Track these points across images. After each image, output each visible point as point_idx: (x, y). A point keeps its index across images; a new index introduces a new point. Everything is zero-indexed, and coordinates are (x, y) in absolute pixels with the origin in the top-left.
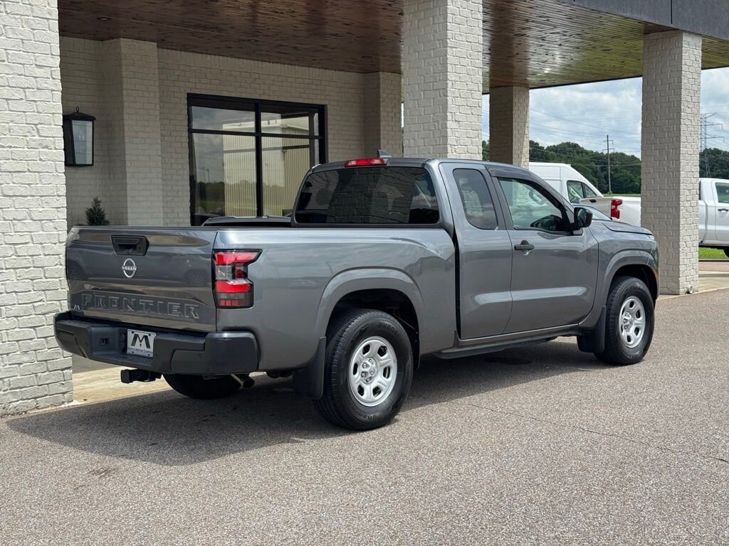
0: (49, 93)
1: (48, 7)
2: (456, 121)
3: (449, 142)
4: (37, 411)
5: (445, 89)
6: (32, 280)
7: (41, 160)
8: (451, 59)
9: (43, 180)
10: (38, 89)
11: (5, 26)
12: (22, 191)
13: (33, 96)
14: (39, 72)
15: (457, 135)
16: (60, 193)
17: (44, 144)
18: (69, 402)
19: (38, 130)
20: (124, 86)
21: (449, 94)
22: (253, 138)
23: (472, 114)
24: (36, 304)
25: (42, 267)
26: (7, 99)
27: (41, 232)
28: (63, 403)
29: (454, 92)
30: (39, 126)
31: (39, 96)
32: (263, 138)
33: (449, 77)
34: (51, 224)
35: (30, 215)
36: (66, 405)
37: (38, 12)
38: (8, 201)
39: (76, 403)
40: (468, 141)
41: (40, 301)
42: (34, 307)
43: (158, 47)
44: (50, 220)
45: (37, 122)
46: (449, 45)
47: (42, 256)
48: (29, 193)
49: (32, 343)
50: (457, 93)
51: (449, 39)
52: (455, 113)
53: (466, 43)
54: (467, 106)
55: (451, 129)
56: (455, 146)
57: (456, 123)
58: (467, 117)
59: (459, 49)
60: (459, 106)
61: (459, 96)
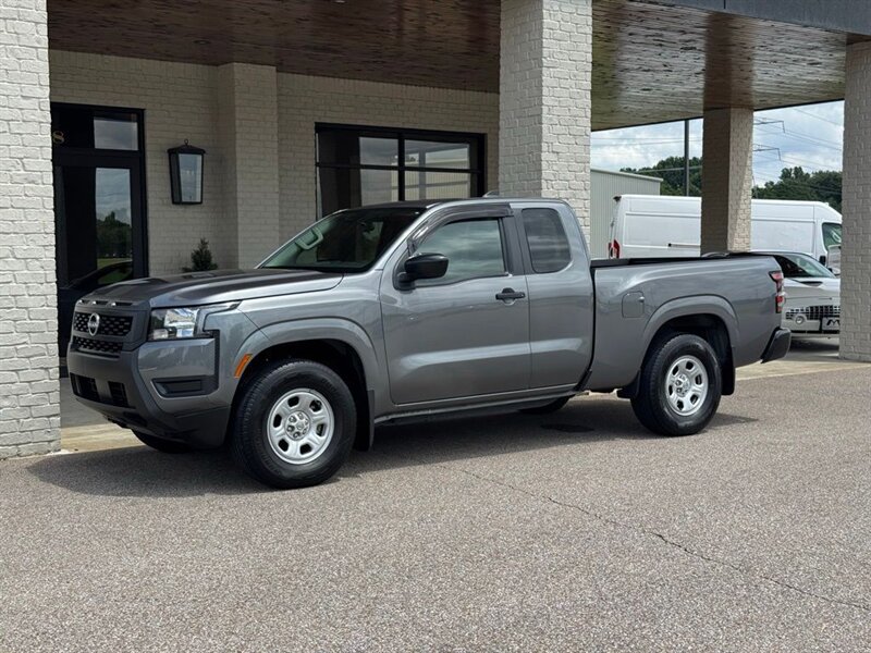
0: (36, 125)
2: (553, 152)
3: (544, 176)
4: (18, 458)
5: (540, 115)
6: (15, 321)
7: (26, 195)
8: (546, 80)
9: (28, 217)
10: (24, 121)
12: (4, 228)
13: (18, 129)
14: (25, 103)
15: (555, 168)
16: (48, 231)
17: (30, 179)
18: (56, 451)
19: (23, 164)
20: (237, 115)
21: (544, 121)
22: (395, 174)
23: (576, 144)
24: (19, 347)
25: (26, 308)
27: (25, 272)
28: (49, 452)
29: (551, 119)
30: (25, 160)
31: (25, 128)
32: (406, 172)
33: (544, 102)
34: (37, 263)
35: (13, 253)
36: (52, 454)
37: (24, 40)
39: (64, 452)
40: (570, 176)
41: (24, 343)
42: (17, 350)
43: (277, 71)
44: (37, 259)
45: (22, 156)
46: (545, 65)
47: (27, 297)
48: (12, 230)
49: (13, 387)
50: (555, 120)
51: (545, 58)
52: (552, 143)
53: (569, 61)
54: (570, 135)
55: (547, 161)
56: (551, 181)
57: (554, 155)
58: (569, 148)
59: (559, 69)
60: (558, 135)
61: (558, 123)
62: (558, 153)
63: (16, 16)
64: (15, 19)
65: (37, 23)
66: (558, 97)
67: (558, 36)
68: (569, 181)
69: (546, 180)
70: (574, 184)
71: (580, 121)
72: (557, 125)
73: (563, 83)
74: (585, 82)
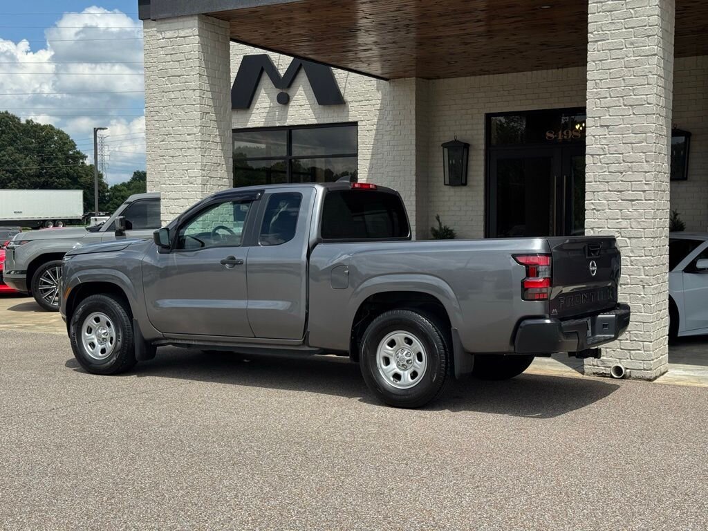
2: (601, 126)
11: (172, 113)
12: (179, 210)
13: (185, 153)
17: (191, 182)
21: (589, 96)
23: (634, 114)
26: (173, 157)
37: (189, 102)
46: (590, 40)
50: (604, 93)
51: (592, 33)
52: (600, 117)
53: (624, 30)
54: (625, 105)
55: (594, 136)
56: (599, 155)
57: (602, 129)
58: (623, 119)
59: (610, 41)
60: (608, 107)
61: (608, 96)
62: (608, 126)
63: (185, 88)
64: (184, 90)
65: (194, 90)
66: (609, 69)
67: (608, 8)
68: (622, 154)
69: (592, 155)
70: (630, 156)
71: (640, 90)
72: (606, 98)
73: (615, 54)
74: (647, 48)
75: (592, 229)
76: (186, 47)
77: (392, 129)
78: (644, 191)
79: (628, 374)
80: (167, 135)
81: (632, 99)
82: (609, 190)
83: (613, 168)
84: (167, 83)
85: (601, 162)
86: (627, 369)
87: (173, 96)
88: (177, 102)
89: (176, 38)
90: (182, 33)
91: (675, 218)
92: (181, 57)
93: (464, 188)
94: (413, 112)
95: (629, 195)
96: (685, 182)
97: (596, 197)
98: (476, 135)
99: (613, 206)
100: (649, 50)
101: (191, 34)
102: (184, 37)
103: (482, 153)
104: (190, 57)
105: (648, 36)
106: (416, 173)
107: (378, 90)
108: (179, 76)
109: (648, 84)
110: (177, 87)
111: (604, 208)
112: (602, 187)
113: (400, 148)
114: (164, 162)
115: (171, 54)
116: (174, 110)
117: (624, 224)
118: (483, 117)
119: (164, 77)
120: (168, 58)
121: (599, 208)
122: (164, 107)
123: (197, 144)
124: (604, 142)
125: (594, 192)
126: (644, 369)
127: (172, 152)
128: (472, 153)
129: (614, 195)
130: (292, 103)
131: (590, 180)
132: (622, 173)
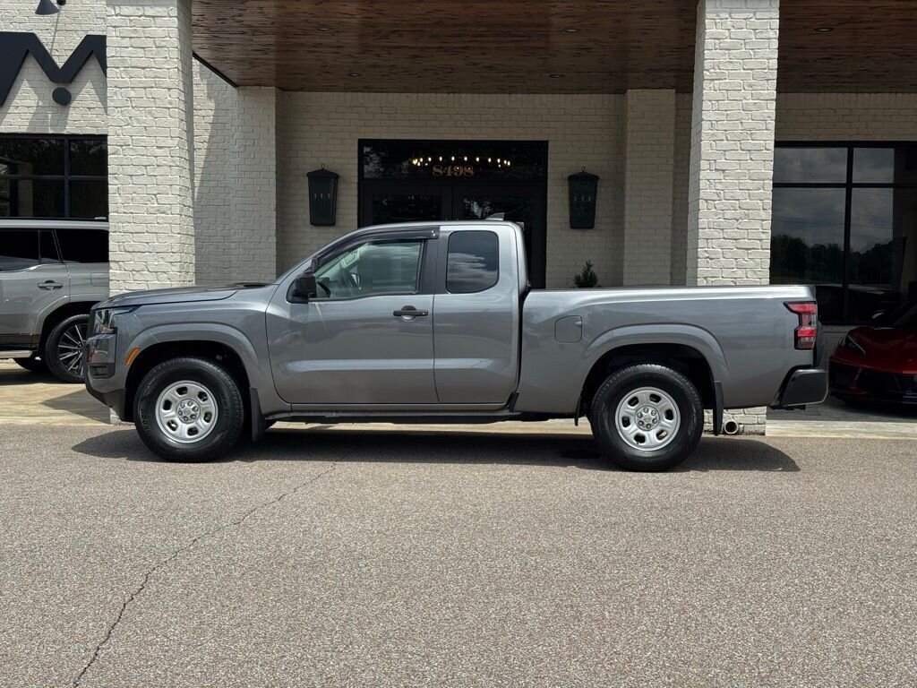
0: (167, 169)
1: (169, 98)
2: (716, 169)
3: (703, 195)
7: (158, 223)
8: (708, 94)
9: (160, 240)
10: (158, 166)
11: (130, 118)
12: (141, 248)
13: (153, 172)
14: (159, 152)
16: (173, 250)
17: (162, 210)
19: (156, 199)
20: (628, 142)
21: (704, 137)
22: (840, 191)
23: (751, 159)
26: (131, 176)
27: (156, 282)
29: (713, 135)
30: (158, 196)
32: (856, 190)
33: (703, 117)
34: (165, 275)
35: (147, 268)
37: (159, 103)
38: (129, 256)
40: (741, 194)
44: (165, 272)
45: (156, 192)
46: (706, 78)
48: (146, 250)
50: (720, 135)
51: (708, 70)
52: (715, 160)
53: (742, 71)
54: (742, 150)
55: (708, 180)
56: (714, 200)
57: (718, 173)
58: (740, 164)
59: (727, 81)
60: (724, 151)
61: (724, 138)
62: (723, 171)
63: (153, 85)
64: (152, 87)
65: (169, 89)
66: (726, 111)
67: (726, 46)
68: (738, 200)
69: (706, 200)
70: (747, 203)
71: (758, 135)
72: (723, 140)
73: (733, 95)
74: (766, 92)
75: (705, 278)
76: (155, 31)
77: (242, 149)
78: (761, 240)
79: (741, 429)
80: (121, 146)
81: (749, 144)
82: (724, 238)
83: (729, 214)
84: (123, 76)
85: (715, 208)
86: (740, 424)
87: (132, 94)
88: (140, 103)
89: (140, 16)
90: (150, 11)
91: (589, 269)
92: (149, 43)
93: (332, 229)
94: (273, 131)
95: (744, 243)
96: (590, 230)
97: (710, 245)
98: (346, 164)
99: (730, 255)
100: (768, 94)
101: (166, 14)
102: (153, 17)
103: (355, 186)
104: (163, 44)
105: (768, 80)
106: (277, 208)
107: (209, 97)
108: (144, 68)
109: (766, 129)
110: (140, 82)
111: (718, 256)
112: (716, 234)
113: (253, 175)
114: (116, 182)
115: (130, 38)
116: (135, 112)
117: (740, 273)
118: (357, 143)
119: (118, 68)
120: (126, 42)
121: (714, 256)
122: (117, 108)
123: (174, 161)
124: (719, 187)
125: (707, 239)
126: (758, 424)
127: (129, 170)
128: (341, 186)
129: (730, 244)
130: (74, 104)
131: (703, 226)
132: (737, 220)
